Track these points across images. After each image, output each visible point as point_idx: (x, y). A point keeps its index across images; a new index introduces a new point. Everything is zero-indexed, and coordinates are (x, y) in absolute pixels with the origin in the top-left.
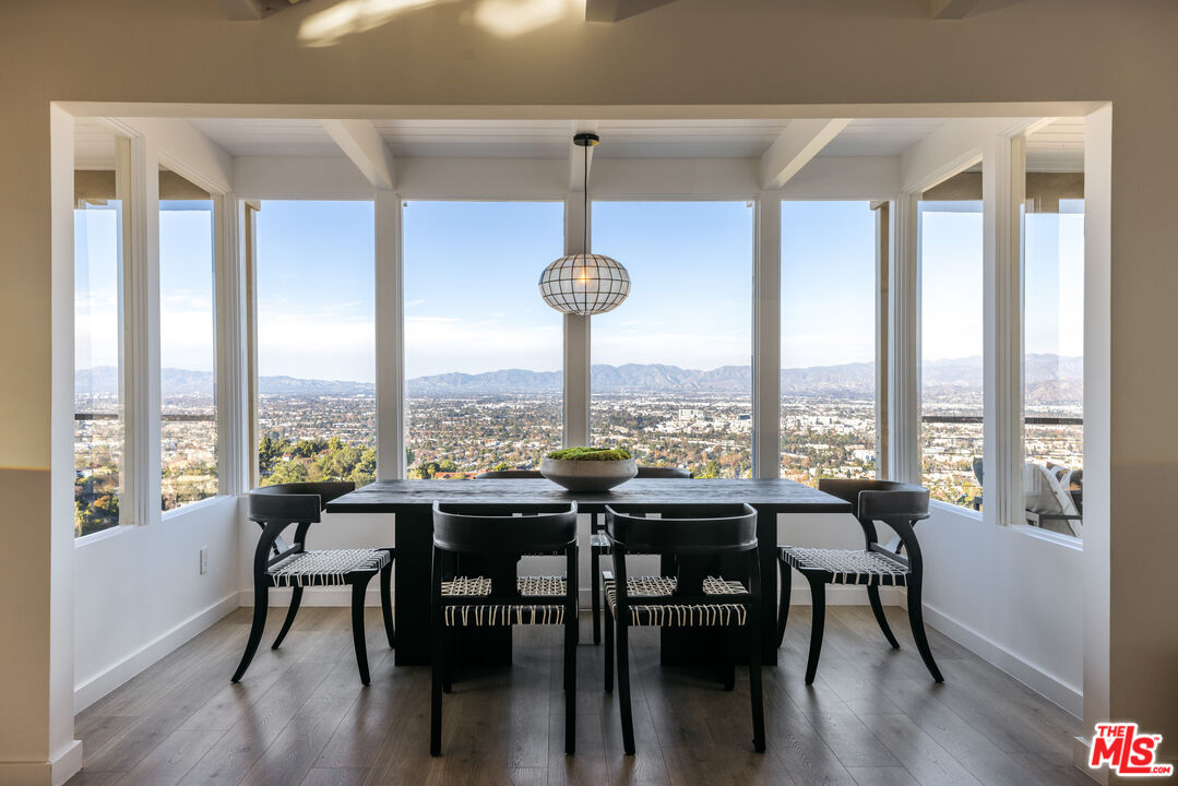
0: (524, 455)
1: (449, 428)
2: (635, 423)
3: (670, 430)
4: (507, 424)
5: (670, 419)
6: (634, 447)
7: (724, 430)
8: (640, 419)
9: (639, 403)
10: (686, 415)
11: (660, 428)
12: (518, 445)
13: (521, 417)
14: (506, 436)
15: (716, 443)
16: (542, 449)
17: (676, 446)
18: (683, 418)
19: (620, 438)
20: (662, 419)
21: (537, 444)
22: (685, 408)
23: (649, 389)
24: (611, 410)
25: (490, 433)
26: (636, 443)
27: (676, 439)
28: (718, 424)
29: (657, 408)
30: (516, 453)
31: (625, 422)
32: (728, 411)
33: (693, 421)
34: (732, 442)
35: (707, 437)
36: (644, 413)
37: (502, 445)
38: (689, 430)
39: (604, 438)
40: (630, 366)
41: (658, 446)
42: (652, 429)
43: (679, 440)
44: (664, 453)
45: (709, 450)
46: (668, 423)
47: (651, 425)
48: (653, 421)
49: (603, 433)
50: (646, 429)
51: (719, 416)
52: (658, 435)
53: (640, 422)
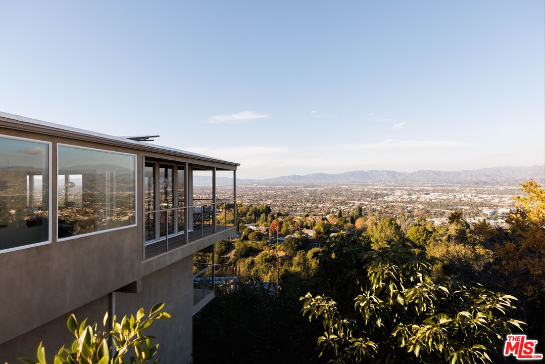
0: (322, 210)
1: (290, 198)
2: (374, 196)
3: (390, 199)
4: (316, 197)
5: (391, 195)
6: (373, 207)
7: (417, 200)
8: (377, 194)
9: (376, 187)
10: (398, 193)
11: (386, 199)
12: (320, 206)
13: (322, 193)
14: (315, 202)
15: (412, 206)
16: (331, 207)
17: (393, 206)
18: (397, 194)
19: (367, 203)
20: (387, 195)
21: (329, 205)
22: (398, 189)
23: (381, 181)
24: (363, 191)
25: (308, 201)
26: (374, 205)
27: (393, 204)
28: (414, 197)
29: (385, 189)
30: (319, 209)
31: (369, 196)
32: (419, 191)
33: (401, 196)
34: (420, 205)
35: (409, 202)
36: (379, 192)
37: (313, 205)
38: (399, 200)
39: (359, 203)
40: (372, 171)
41: (384, 207)
42: (382, 199)
43: (394, 204)
44: (387, 210)
45: (409, 208)
46: (390, 196)
47: (381, 197)
48: (382, 196)
49: (359, 201)
50: (379, 199)
51: (415, 193)
52: (385, 202)
53: (377, 196)
